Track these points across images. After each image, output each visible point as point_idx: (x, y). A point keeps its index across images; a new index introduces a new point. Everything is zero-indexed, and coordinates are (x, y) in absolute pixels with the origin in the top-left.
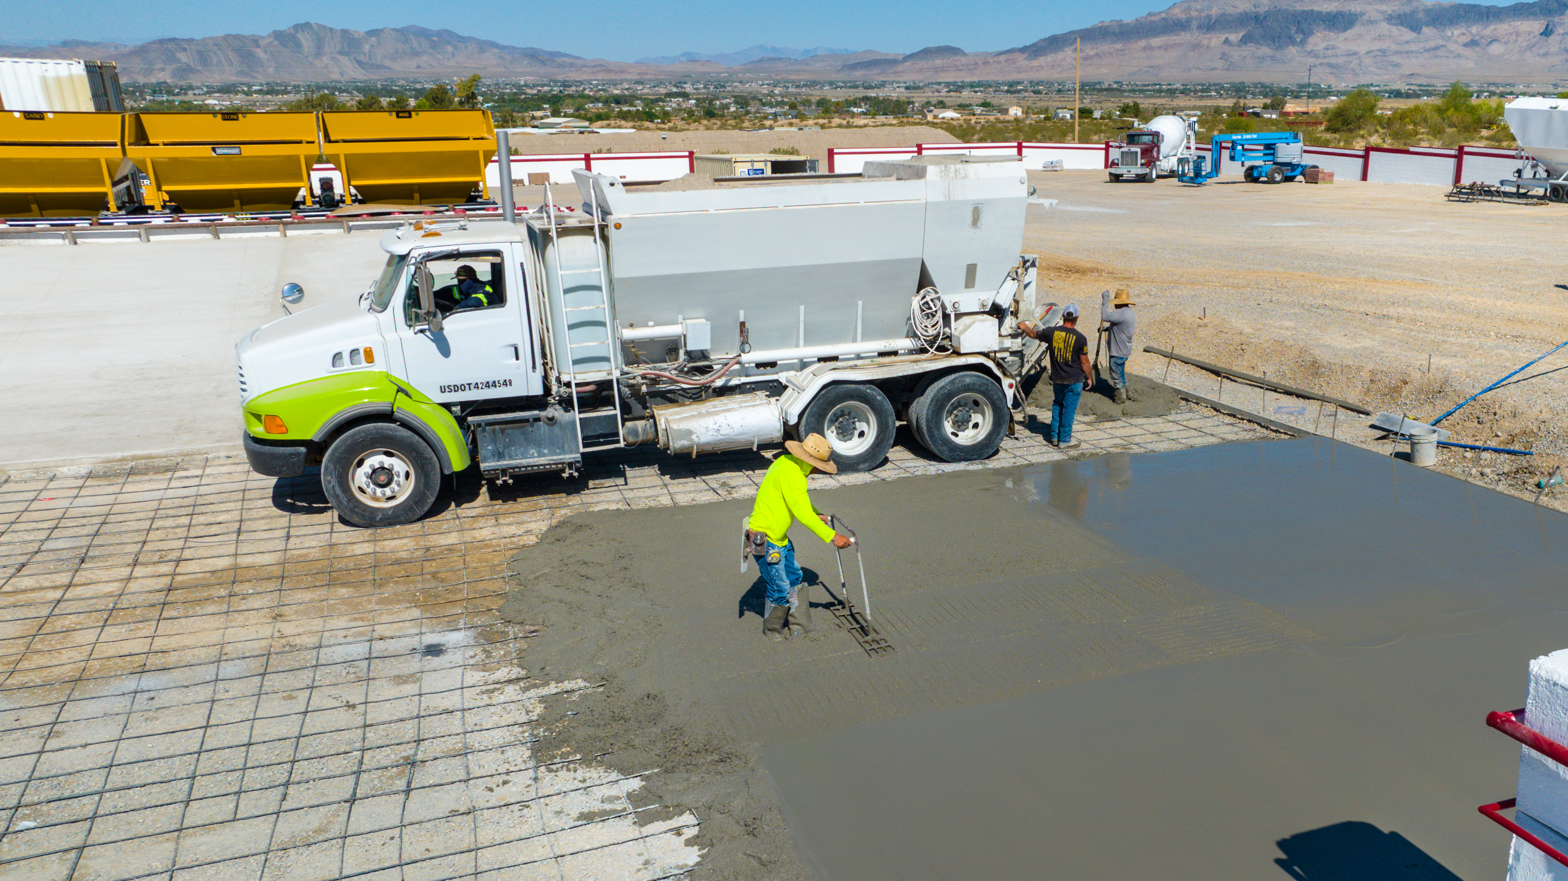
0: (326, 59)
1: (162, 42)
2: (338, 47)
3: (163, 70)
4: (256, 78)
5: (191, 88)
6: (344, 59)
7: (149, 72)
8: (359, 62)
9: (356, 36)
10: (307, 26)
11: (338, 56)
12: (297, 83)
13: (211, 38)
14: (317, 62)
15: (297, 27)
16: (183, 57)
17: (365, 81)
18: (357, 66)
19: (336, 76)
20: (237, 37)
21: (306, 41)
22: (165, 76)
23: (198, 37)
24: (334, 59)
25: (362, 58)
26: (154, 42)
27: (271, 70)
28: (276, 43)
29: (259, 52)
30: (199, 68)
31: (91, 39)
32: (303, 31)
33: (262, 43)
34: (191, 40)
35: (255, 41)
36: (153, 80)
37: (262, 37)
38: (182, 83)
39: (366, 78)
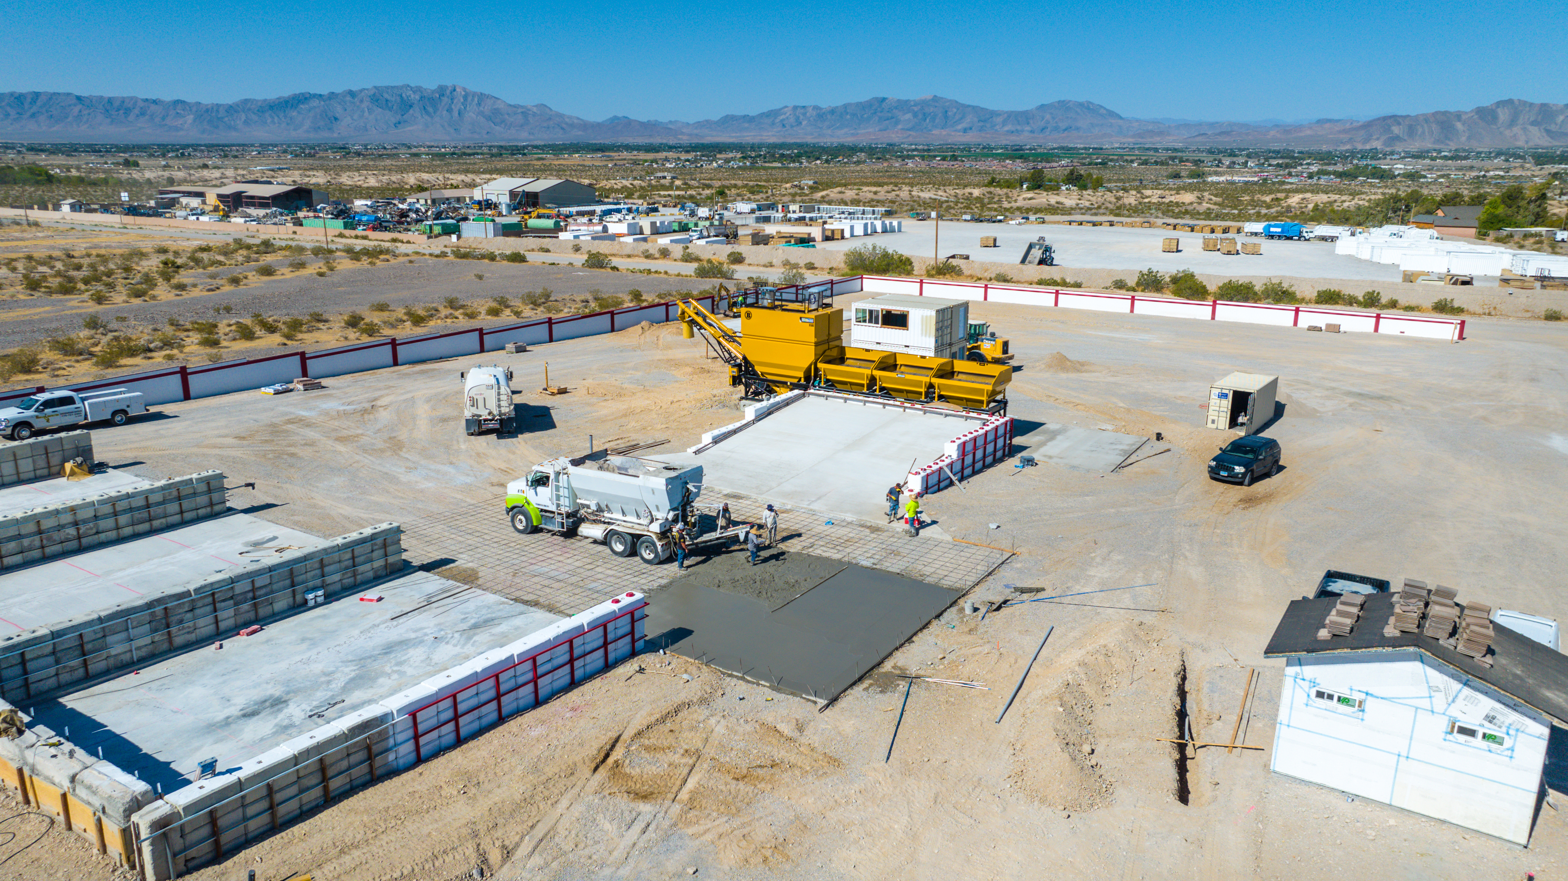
0: (1516, 130)
1: (1385, 119)
2: (1532, 119)
3: (1378, 139)
4: (1448, 145)
5: (1392, 153)
6: (1534, 130)
7: (1367, 140)
8: (1548, 132)
9: (1554, 108)
10: (1510, 101)
11: (1530, 128)
12: (1481, 150)
13: (1422, 115)
14: (1507, 133)
15: (1499, 104)
16: (1396, 130)
17: (1547, 148)
18: (1544, 134)
19: (1520, 143)
20: (1445, 113)
21: (1503, 115)
22: (1377, 144)
23: (1413, 114)
24: (1524, 129)
25: (1553, 127)
26: (1379, 119)
27: (1464, 139)
28: (1476, 117)
29: (1459, 126)
30: (1406, 138)
31: (1336, 117)
32: (1504, 106)
33: (1464, 117)
34: (1408, 116)
35: (1458, 116)
36: (1368, 147)
37: (1466, 113)
38: (1388, 149)
39: (1549, 144)
